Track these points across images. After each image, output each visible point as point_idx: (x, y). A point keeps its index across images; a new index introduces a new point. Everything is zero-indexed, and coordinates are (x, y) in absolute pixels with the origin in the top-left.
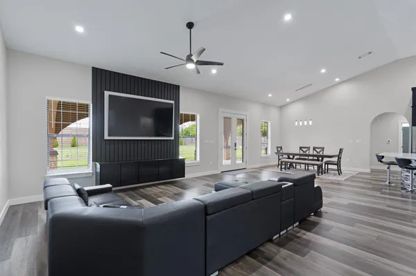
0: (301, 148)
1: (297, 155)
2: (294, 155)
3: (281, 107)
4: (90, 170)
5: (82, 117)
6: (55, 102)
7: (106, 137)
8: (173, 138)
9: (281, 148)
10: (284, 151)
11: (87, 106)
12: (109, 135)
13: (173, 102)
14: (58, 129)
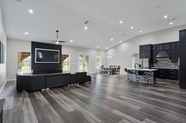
0: (110, 66)
1: (109, 68)
2: (107, 69)
3: (106, 51)
4: (30, 72)
5: (28, 56)
6: (20, 52)
7: (36, 62)
8: (59, 62)
9: (103, 66)
10: (105, 67)
11: (30, 53)
12: (37, 61)
13: (59, 51)
14: (22, 60)
